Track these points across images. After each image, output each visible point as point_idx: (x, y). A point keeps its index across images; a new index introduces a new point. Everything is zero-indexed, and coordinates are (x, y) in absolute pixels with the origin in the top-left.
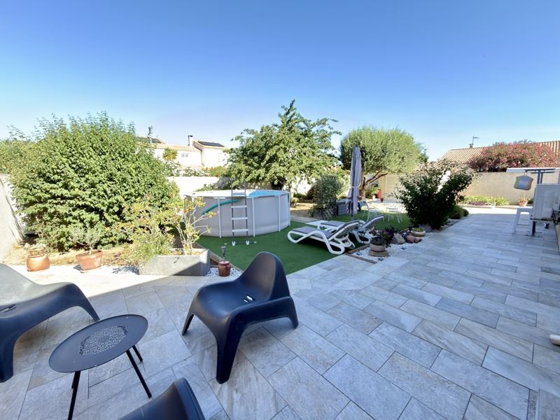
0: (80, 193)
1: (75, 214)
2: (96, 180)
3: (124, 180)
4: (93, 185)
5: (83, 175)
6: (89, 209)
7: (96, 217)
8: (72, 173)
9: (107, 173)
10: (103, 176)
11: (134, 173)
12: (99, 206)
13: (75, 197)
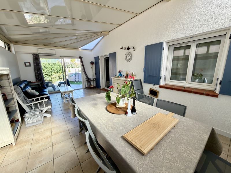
0: (46, 72)
1: (45, 76)
2: (49, 70)
3: (54, 70)
4: (48, 71)
5: (46, 69)
6: (48, 75)
7: (49, 76)
8: (44, 68)
9: (51, 68)
10: (50, 69)
11: (56, 68)
12: (49, 74)
13: (45, 73)
